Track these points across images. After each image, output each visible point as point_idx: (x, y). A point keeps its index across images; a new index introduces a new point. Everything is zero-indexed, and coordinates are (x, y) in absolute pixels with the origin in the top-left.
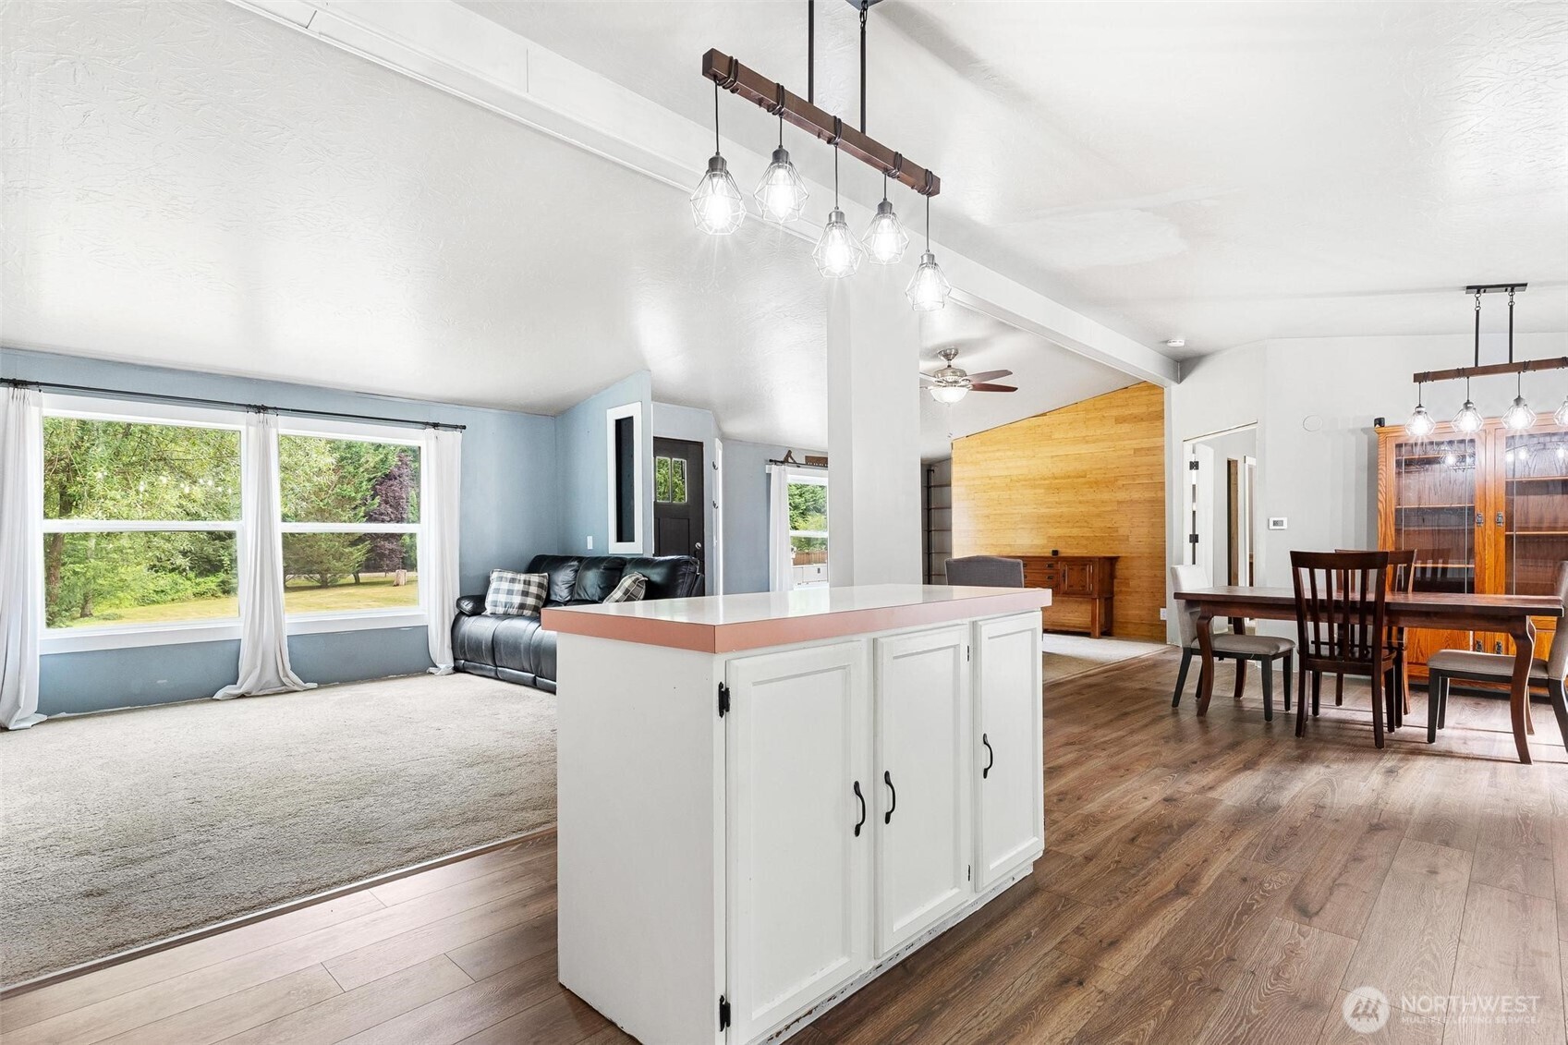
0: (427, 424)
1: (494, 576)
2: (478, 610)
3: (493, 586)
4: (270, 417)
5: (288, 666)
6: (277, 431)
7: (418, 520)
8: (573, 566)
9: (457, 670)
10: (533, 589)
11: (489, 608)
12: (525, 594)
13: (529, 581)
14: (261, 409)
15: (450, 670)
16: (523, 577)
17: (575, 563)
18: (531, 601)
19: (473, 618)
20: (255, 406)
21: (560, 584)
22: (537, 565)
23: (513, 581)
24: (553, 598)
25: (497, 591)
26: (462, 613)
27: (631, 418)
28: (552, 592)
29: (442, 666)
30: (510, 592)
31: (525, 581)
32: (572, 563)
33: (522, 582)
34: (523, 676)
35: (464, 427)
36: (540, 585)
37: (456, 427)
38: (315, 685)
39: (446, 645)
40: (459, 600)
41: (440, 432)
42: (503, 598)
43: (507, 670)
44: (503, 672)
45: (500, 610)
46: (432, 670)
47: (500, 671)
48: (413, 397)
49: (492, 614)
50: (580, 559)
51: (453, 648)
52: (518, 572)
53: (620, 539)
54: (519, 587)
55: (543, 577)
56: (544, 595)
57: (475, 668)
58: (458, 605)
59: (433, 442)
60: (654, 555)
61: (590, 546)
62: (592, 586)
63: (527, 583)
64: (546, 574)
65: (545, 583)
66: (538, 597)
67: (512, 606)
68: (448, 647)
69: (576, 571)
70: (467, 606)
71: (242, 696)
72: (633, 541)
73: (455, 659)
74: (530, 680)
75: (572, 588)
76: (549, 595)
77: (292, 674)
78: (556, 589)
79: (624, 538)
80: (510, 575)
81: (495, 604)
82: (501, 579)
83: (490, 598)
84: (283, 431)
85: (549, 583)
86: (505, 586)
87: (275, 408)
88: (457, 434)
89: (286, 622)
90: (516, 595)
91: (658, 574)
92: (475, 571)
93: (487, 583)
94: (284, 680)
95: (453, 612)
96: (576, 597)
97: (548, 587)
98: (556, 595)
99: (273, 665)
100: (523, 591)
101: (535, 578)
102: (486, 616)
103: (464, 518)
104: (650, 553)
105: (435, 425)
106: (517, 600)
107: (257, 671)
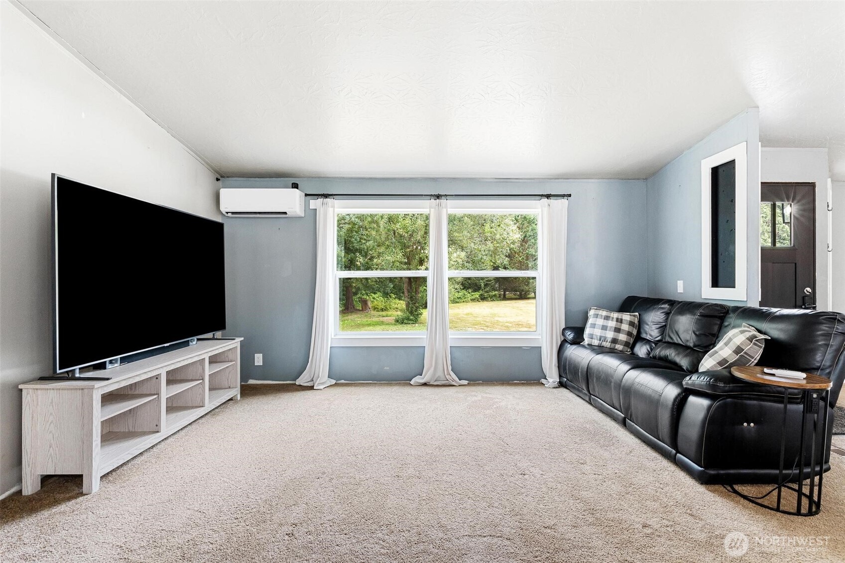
0: (542, 195)
1: (592, 313)
2: (578, 340)
3: (591, 321)
4: (443, 201)
5: (450, 368)
6: (447, 211)
7: (535, 267)
8: (663, 308)
9: (561, 385)
10: (625, 327)
11: (587, 341)
12: (618, 330)
13: (622, 320)
14: (438, 197)
15: (556, 384)
16: (615, 315)
17: (666, 306)
18: (623, 337)
19: (574, 347)
20: (435, 195)
21: (649, 323)
22: (629, 304)
23: (607, 318)
24: (644, 336)
25: (593, 326)
26: (564, 341)
27: (732, 163)
28: (642, 331)
29: (551, 380)
30: (604, 328)
31: (617, 319)
32: (663, 306)
33: (615, 320)
34: (614, 412)
35: (570, 196)
36: (631, 324)
37: (563, 196)
38: (465, 382)
39: (553, 364)
40: (564, 330)
41: (552, 201)
42: (598, 332)
43: (599, 400)
44: (596, 400)
45: (596, 342)
46: (543, 381)
47: (594, 399)
48: (532, 177)
49: (588, 345)
50: (672, 303)
51: (559, 367)
52: (611, 310)
53: (715, 283)
54: (612, 324)
55: (634, 316)
56: (635, 332)
57: (574, 388)
58: (563, 334)
59: (546, 209)
60: (761, 304)
61: (680, 289)
62: (686, 331)
63: (620, 321)
64: (637, 314)
65: (636, 321)
66: (629, 334)
67: (605, 339)
68: (555, 365)
69: (667, 314)
70: (570, 335)
71: (425, 384)
72: (734, 287)
73: (560, 376)
74: (620, 418)
75: (663, 329)
76: (639, 332)
77: (452, 373)
78: (647, 328)
79: (720, 283)
80: (604, 313)
81: (591, 337)
82: (596, 316)
83: (588, 331)
84: (452, 211)
85: (639, 322)
86: (600, 322)
87: (446, 195)
88: (565, 201)
89: (450, 337)
90: (610, 330)
91: (781, 330)
92: (577, 308)
93: (586, 319)
94: (447, 377)
95: (560, 339)
96: (668, 339)
97: (639, 326)
98: (646, 333)
99: (442, 365)
100: (615, 328)
101: (626, 317)
102: (584, 346)
103: (569, 265)
104: (754, 303)
105: (548, 196)
106: (610, 335)
107: (432, 369)
